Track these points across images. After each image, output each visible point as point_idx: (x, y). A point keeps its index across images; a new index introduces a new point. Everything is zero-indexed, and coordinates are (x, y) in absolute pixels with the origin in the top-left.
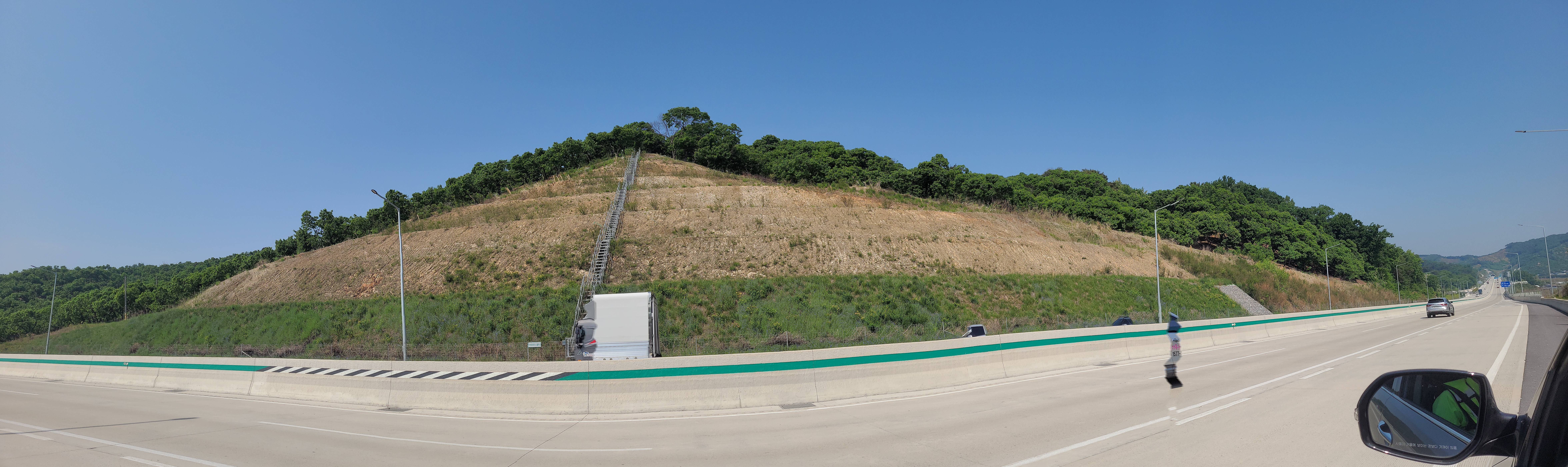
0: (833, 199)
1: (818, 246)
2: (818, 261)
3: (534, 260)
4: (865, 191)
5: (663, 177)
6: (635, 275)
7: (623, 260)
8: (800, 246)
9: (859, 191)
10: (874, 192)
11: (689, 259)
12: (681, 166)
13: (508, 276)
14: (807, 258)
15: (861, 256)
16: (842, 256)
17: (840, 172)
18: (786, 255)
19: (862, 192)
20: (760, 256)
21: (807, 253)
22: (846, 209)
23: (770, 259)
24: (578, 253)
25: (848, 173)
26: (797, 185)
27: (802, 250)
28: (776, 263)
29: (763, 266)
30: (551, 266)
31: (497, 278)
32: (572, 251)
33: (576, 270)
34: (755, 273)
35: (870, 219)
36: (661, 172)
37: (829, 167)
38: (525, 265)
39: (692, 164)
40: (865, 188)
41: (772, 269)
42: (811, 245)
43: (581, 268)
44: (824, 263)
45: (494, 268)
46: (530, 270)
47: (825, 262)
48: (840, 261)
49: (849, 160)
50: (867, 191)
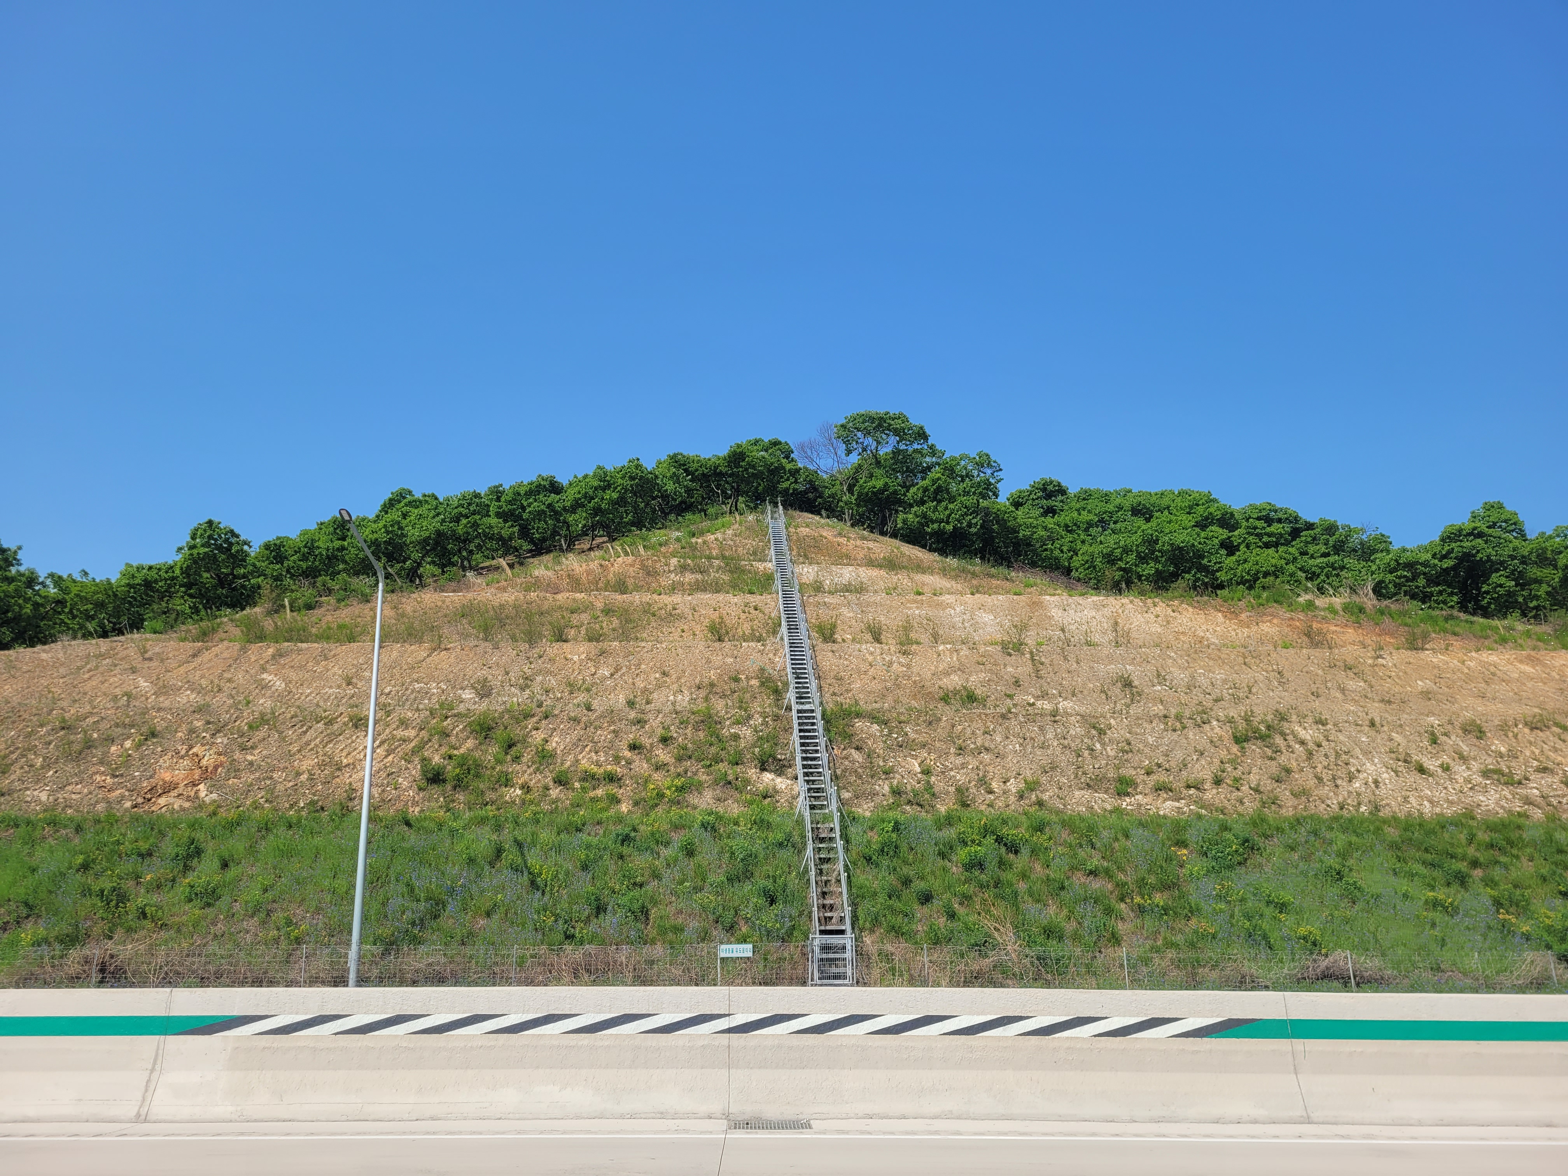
0: (1269, 628)
1: (1302, 743)
2: (1320, 779)
3: (646, 741)
4: (1339, 607)
5: (851, 568)
6: (897, 792)
7: (856, 755)
8: (1259, 742)
9: (1324, 609)
10: (1361, 610)
11: (1011, 761)
12: (876, 544)
13: (589, 777)
14: (1288, 771)
15: (1421, 770)
16: (1372, 768)
17: (1257, 564)
18: (1235, 763)
19: (1332, 610)
20: (1173, 764)
21: (1283, 759)
22: (1316, 653)
23: (1203, 770)
24: (746, 732)
25: (1275, 566)
26: (1170, 594)
27: (1269, 752)
28: (1218, 782)
29: (1189, 787)
30: (690, 757)
31: (561, 781)
32: (730, 726)
33: (752, 773)
34: (1177, 804)
35: (1390, 677)
36: (844, 559)
37: (1223, 552)
38: (628, 754)
39: (896, 542)
40: (1337, 601)
41: (1211, 794)
42: (1286, 740)
43: (763, 769)
44: (1337, 786)
45: (544, 757)
46: (641, 766)
47: (1339, 782)
48: (1376, 782)
49: (1266, 534)
50: (1346, 608)
